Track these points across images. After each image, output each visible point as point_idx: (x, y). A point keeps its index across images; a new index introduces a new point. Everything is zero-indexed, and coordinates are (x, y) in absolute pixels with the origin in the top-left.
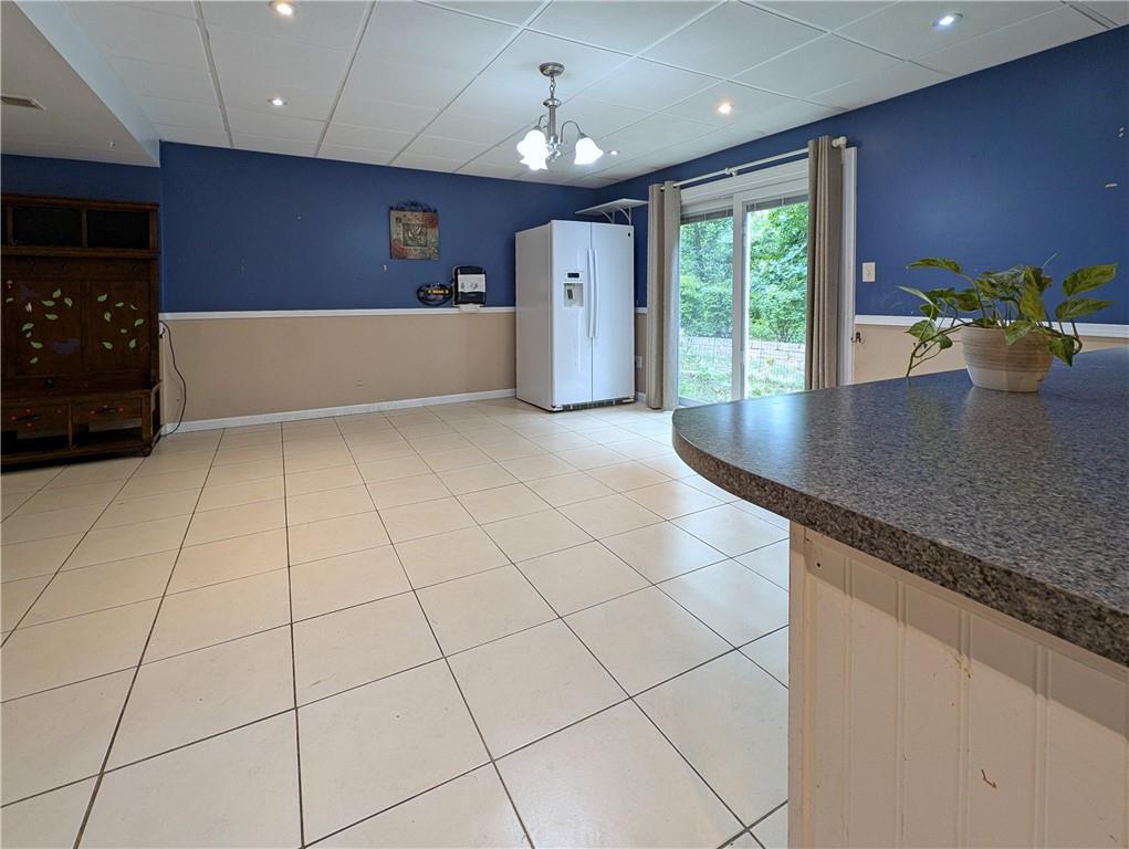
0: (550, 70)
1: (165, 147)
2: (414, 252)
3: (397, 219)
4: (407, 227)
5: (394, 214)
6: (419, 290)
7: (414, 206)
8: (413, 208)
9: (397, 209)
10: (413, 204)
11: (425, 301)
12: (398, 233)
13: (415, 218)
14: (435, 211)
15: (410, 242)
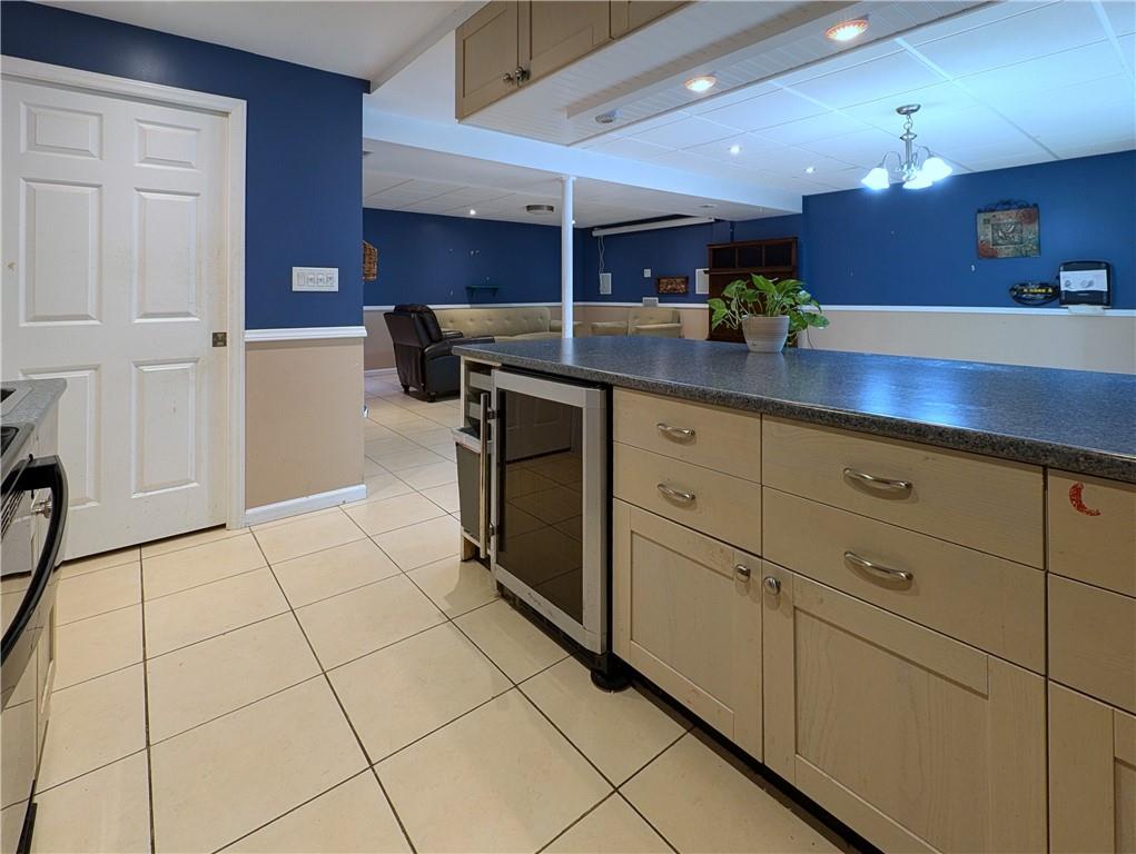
0: (906, 111)
1: (805, 199)
2: (1005, 251)
3: (985, 220)
4: (996, 228)
5: (981, 217)
6: (1013, 289)
7: (1006, 205)
8: (1006, 207)
9: (985, 211)
10: (1004, 203)
11: (1020, 300)
12: (985, 234)
13: (1008, 218)
14: (1036, 205)
15: (1000, 242)
